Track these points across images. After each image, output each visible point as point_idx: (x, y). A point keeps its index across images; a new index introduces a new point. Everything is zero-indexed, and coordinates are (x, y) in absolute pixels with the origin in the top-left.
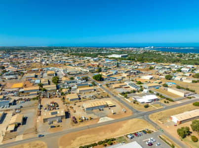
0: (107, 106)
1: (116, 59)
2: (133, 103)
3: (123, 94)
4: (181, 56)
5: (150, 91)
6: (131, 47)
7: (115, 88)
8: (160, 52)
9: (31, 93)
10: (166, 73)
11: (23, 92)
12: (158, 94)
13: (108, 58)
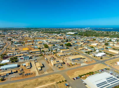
0: (81, 58)
1: (72, 35)
2: (93, 57)
3: (86, 52)
4: (108, 33)
5: (100, 51)
6: (77, 28)
7: (80, 50)
8: (95, 31)
9: (36, 53)
10: (103, 42)
11: (31, 52)
12: (105, 53)
13: (67, 34)
